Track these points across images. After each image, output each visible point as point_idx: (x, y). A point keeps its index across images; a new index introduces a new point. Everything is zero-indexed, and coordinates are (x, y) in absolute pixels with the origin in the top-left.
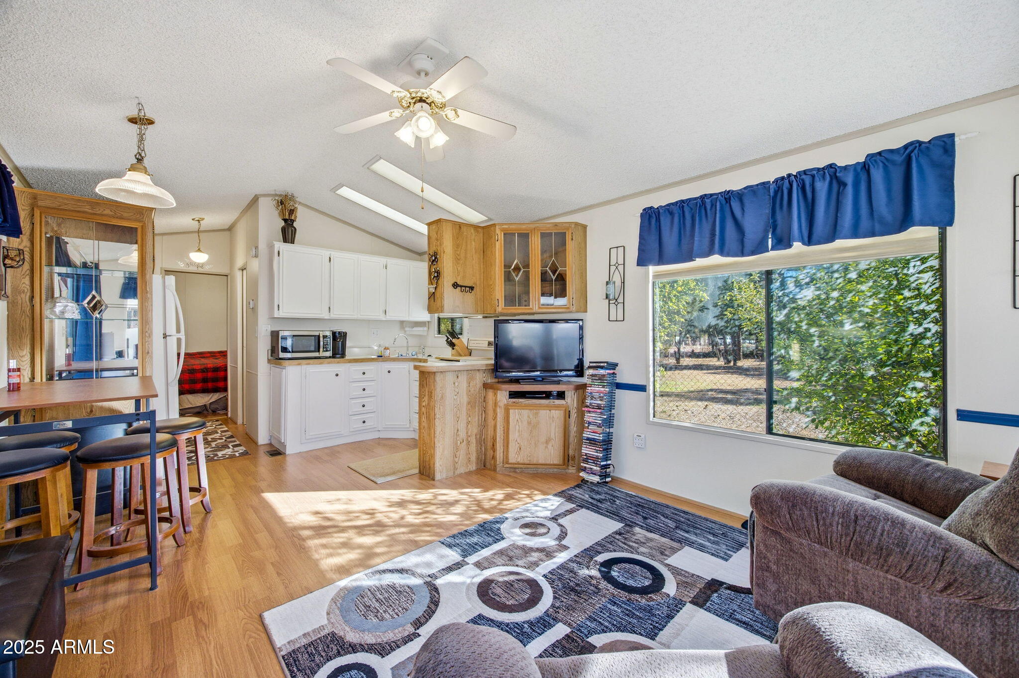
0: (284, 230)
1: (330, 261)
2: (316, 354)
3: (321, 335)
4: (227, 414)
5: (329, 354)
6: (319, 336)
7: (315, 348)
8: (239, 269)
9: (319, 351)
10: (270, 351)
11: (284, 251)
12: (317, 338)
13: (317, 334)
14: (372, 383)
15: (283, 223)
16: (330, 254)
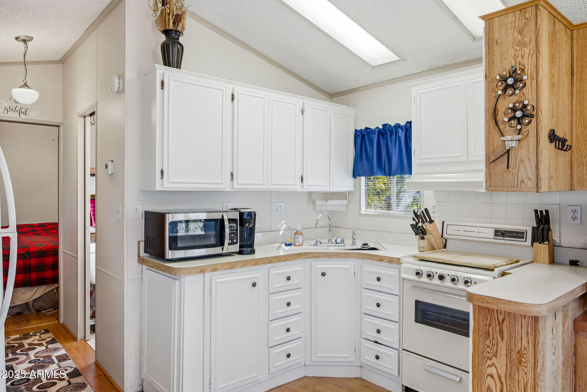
0: (165, 49)
1: (233, 99)
2: (218, 250)
3: (226, 218)
4: (58, 319)
5: (236, 248)
6: (222, 221)
7: (216, 241)
8: (80, 116)
9: (222, 244)
10: (142, 244)
11: (171, 82)
12: (219, 223)
13: (218, 216)
14: (297, 293)
15: (163, 38)
16: (233, 89)
